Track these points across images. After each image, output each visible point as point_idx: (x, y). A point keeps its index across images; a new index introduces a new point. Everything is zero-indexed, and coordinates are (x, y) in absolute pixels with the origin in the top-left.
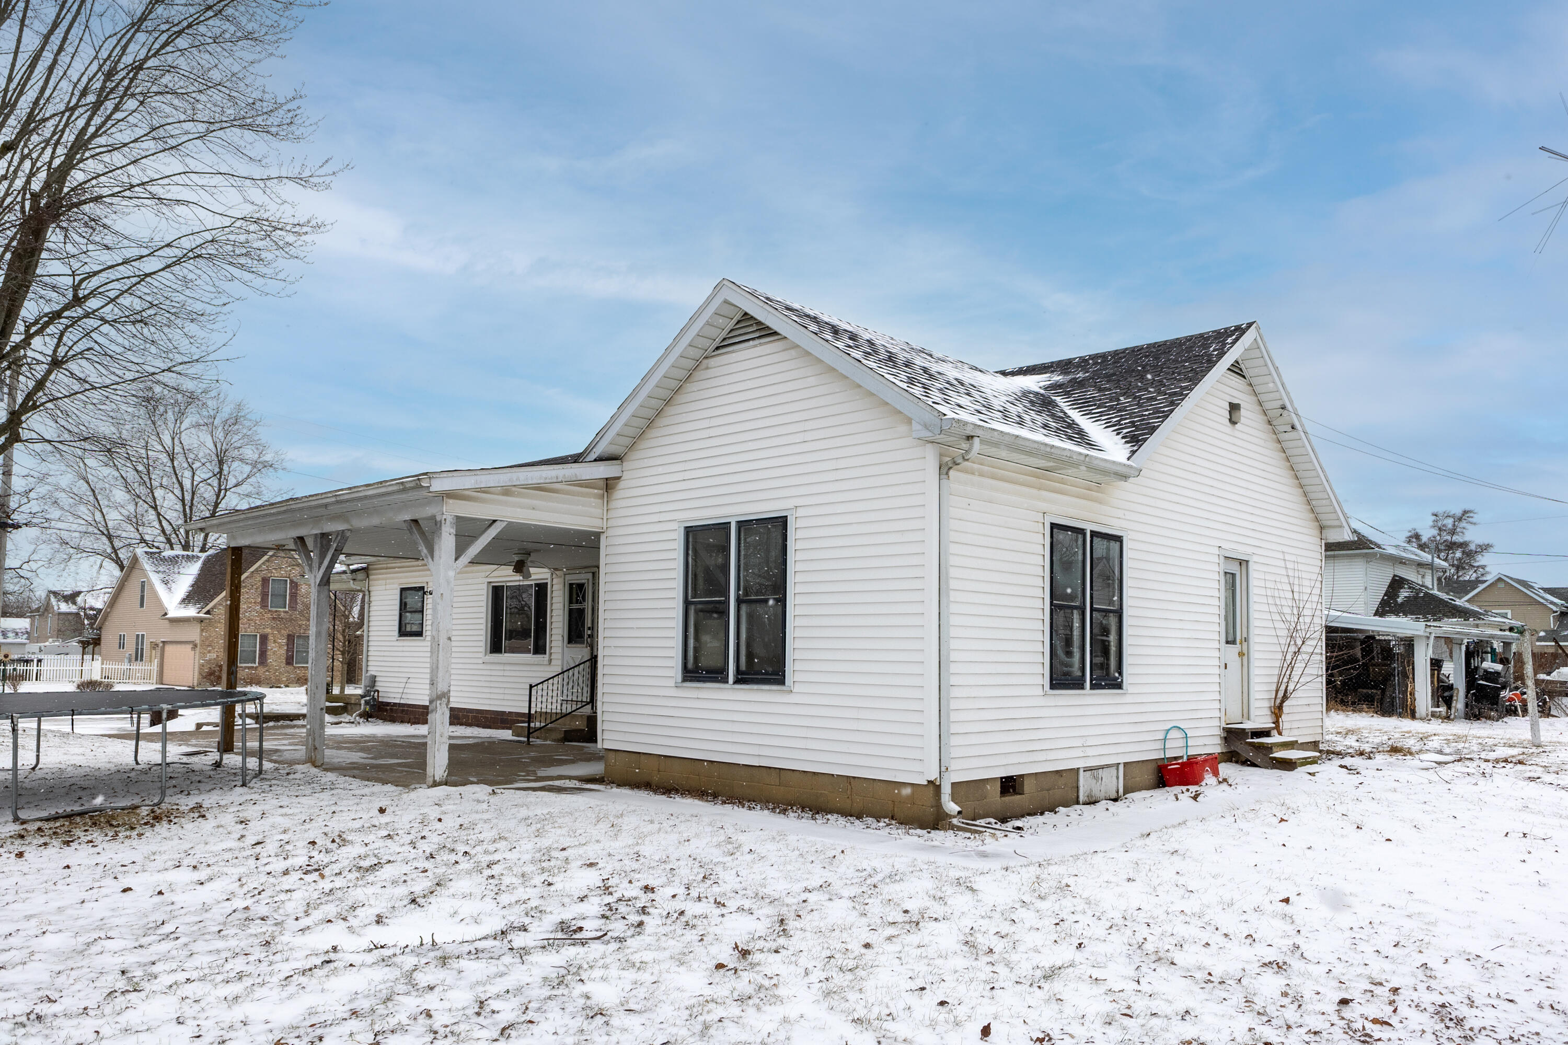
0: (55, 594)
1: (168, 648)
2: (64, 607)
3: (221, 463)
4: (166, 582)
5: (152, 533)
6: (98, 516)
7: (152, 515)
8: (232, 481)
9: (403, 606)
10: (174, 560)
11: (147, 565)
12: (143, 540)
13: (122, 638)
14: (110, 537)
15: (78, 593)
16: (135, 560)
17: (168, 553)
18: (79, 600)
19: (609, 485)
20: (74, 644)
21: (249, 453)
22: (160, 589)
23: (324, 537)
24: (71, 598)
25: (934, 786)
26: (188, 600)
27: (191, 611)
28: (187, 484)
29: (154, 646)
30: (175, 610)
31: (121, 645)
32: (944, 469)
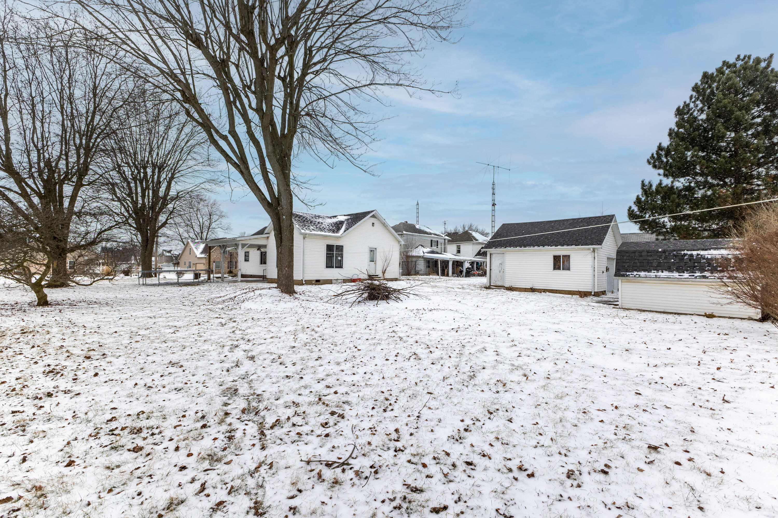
0: (165, 251)
1: (197, 265)
2: (168, 254)
3: (210, 215)
4: (196, 248)
5: (192, 235)
6: (177, 230)
7: (192, 230)
8: (213, 221)
9: (245, 256)
10: (198, 243)
11: (191, 244)
12: (190, 237)
13: (185, 262)
14: (180, 236)
15: (171, 251)
16: (188, 243)
17: (196, 241)
18: (172, 252)
19: (268, 237)
20: (171, 264)
21: (218, 213)
22: (195, 250)
23: (224, 246)
24: (169, 252)
25: (302, 280)
26: (202, 253)
27: (203, 256)
28: (201, 221)
29: (194, 264)
30: (199, 255)
31: (185, 264)
32: (304, 238)
